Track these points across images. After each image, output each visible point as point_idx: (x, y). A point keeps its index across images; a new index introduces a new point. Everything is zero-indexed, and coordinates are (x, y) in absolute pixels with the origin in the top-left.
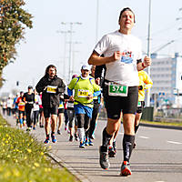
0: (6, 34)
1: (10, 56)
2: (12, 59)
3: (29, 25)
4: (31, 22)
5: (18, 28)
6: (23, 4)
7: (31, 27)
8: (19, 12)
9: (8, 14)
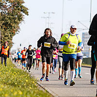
0: (14, 19)
1: (17, 31)
2: (17, 32)
3: (27, 14)
4: (28, 12)
5: (21, 15)
6: (23, 2)
7: (28, 15)
8: (21, 7)
9: (15, 8)
